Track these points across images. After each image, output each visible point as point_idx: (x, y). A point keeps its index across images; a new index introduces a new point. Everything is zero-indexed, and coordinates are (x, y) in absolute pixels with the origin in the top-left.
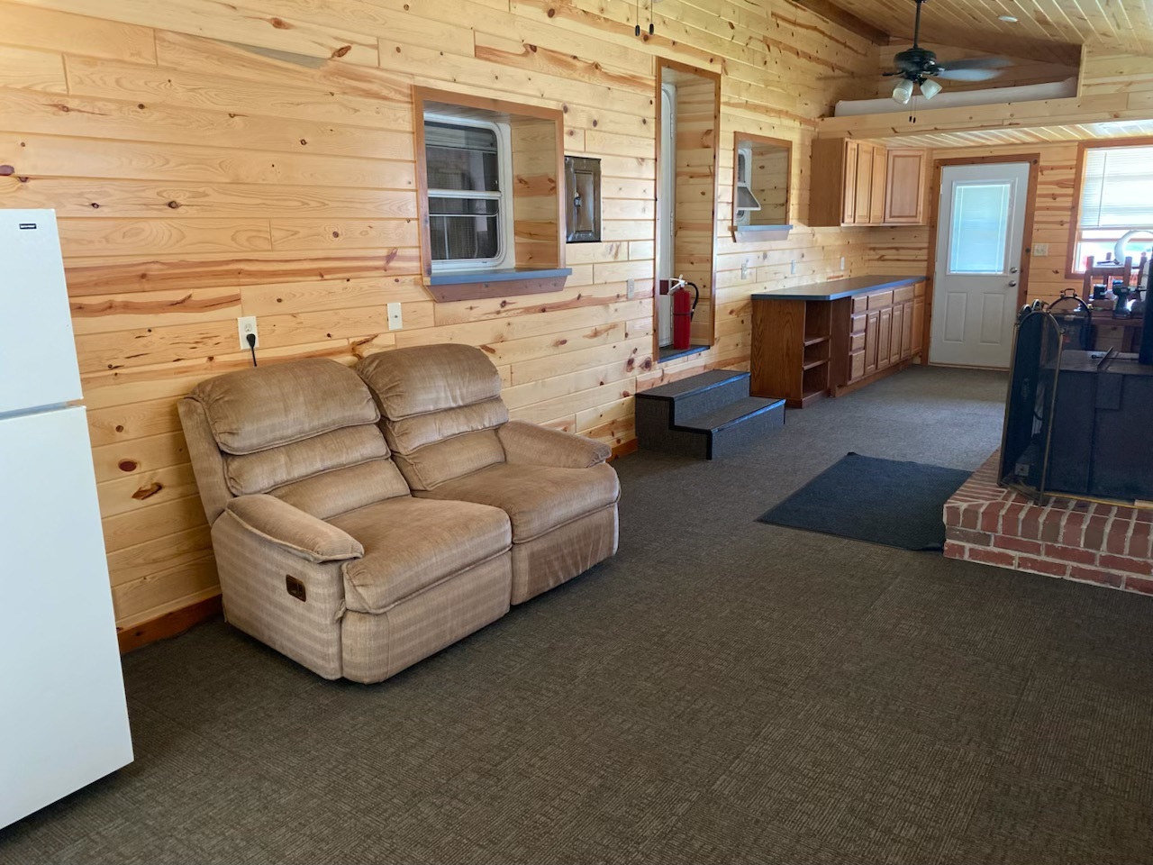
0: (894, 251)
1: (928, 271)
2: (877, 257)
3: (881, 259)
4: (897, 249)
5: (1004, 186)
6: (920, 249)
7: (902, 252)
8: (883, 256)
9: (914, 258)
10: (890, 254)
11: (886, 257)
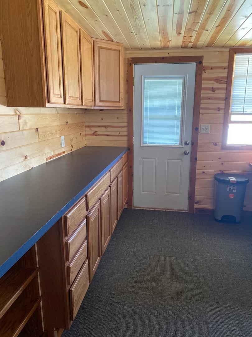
0: (104, 129)
1: (128, 143)
2: (92, 132)
3: (95, 134)
4: (105, 127)
5: (178, 80)
6: (122, 127)
7: (109, 129)
8: (96, 132)
9: (117, 134)
10: (101, 131)
11: (98, 133)
